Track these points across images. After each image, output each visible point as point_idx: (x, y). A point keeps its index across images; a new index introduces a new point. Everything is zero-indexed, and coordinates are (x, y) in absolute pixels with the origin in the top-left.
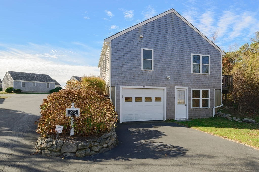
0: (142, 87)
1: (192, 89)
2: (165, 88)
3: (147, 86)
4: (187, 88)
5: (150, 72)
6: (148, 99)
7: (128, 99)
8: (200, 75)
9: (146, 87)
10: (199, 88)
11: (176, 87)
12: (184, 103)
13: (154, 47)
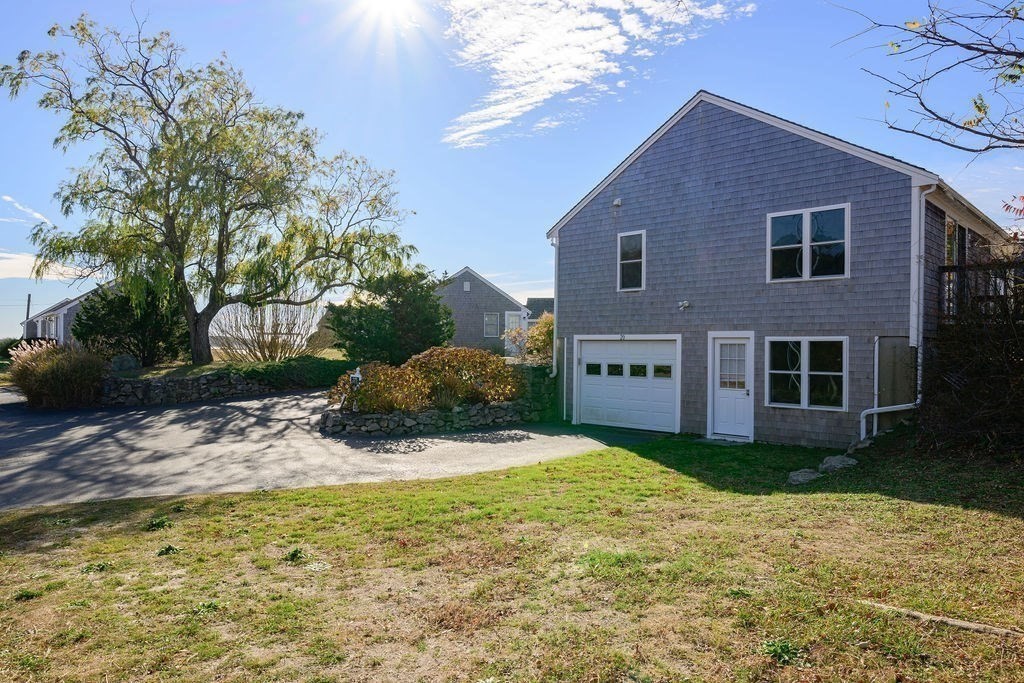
0: (618, 337)
1: (768, 339)
2: (678, 337)
3: (631, 333)
4: (751, 334)
5: (636, 294)
6: (638, 371)
7: (593, 369)
8: (803, 285)
9: (628, 337)
10: (797, 333)
11: (711, 334)
12: (742, 385)
13: (648, 222)
